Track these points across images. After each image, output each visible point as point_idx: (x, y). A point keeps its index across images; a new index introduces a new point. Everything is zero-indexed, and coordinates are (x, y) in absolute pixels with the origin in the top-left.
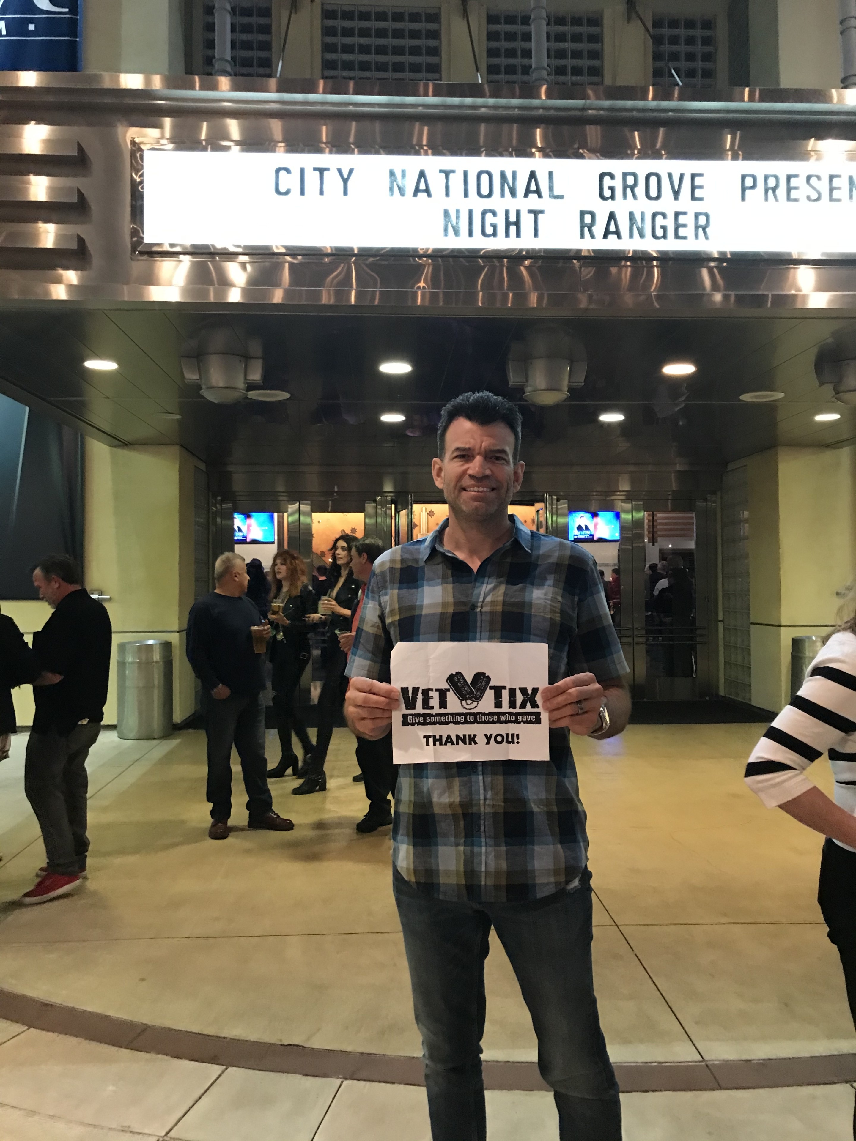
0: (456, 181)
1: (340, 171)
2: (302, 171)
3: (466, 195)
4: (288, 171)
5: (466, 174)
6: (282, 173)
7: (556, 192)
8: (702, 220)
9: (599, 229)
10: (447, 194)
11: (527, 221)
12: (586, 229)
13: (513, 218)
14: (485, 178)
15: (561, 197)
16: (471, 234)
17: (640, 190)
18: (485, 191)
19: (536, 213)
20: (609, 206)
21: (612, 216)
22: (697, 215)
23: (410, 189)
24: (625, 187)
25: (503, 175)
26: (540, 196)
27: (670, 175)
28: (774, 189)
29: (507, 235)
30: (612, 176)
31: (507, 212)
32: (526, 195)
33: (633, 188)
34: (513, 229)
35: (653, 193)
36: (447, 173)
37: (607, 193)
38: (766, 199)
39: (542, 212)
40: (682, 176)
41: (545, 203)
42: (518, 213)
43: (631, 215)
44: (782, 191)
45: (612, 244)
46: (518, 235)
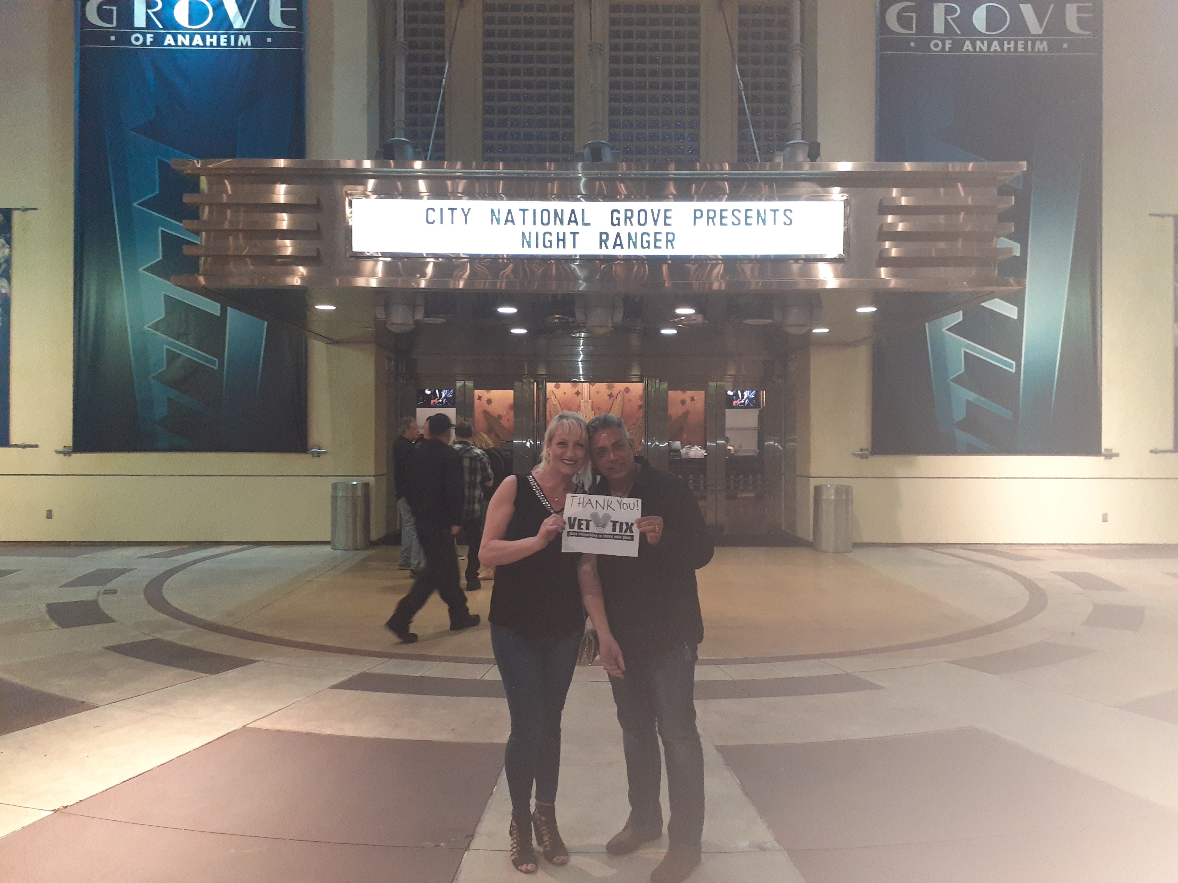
0: (529, 215)
1: (463, 209)
2: (441, 209)
3: (534, 224)
4: (433, 210)
5: (534, 210)
6: (430, 211)
7: (586, 222)
8: (670, 237)
9: (610, 243)
10: (524, 223)
11: (569, 238)
12: (603, 243)
13: (561, 237)
14: (545, 214)
15: (589, 224)
16: (537, 247)
17: (635, 220)
18: (545, 221)
19: (574, 234)
20: (617, 229)
21: (618, 235)
22: (667, 234)
23: (503, 220)
24: (626, 218)
25: (556, 211)
26: (577, 224)
27: (652, 210)
28: (713, 218)
29: (558, 247)
30: (618, 212)
31: (558, 233)
32: (569, 224)
33: (630, 218)
34: (561, 243)
35: (642, 221)
36: (524, 211)
37: (615, 222)
38: (708, 224)
39: (578, 233)
40: (659, 211)
41: (580, 228)
42: (564, 233)
43: (629, 234)
44: (717, 220)
45: (618, 252)
46: (564, 247)
